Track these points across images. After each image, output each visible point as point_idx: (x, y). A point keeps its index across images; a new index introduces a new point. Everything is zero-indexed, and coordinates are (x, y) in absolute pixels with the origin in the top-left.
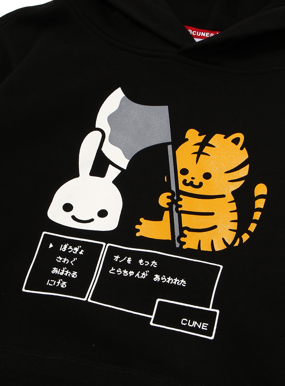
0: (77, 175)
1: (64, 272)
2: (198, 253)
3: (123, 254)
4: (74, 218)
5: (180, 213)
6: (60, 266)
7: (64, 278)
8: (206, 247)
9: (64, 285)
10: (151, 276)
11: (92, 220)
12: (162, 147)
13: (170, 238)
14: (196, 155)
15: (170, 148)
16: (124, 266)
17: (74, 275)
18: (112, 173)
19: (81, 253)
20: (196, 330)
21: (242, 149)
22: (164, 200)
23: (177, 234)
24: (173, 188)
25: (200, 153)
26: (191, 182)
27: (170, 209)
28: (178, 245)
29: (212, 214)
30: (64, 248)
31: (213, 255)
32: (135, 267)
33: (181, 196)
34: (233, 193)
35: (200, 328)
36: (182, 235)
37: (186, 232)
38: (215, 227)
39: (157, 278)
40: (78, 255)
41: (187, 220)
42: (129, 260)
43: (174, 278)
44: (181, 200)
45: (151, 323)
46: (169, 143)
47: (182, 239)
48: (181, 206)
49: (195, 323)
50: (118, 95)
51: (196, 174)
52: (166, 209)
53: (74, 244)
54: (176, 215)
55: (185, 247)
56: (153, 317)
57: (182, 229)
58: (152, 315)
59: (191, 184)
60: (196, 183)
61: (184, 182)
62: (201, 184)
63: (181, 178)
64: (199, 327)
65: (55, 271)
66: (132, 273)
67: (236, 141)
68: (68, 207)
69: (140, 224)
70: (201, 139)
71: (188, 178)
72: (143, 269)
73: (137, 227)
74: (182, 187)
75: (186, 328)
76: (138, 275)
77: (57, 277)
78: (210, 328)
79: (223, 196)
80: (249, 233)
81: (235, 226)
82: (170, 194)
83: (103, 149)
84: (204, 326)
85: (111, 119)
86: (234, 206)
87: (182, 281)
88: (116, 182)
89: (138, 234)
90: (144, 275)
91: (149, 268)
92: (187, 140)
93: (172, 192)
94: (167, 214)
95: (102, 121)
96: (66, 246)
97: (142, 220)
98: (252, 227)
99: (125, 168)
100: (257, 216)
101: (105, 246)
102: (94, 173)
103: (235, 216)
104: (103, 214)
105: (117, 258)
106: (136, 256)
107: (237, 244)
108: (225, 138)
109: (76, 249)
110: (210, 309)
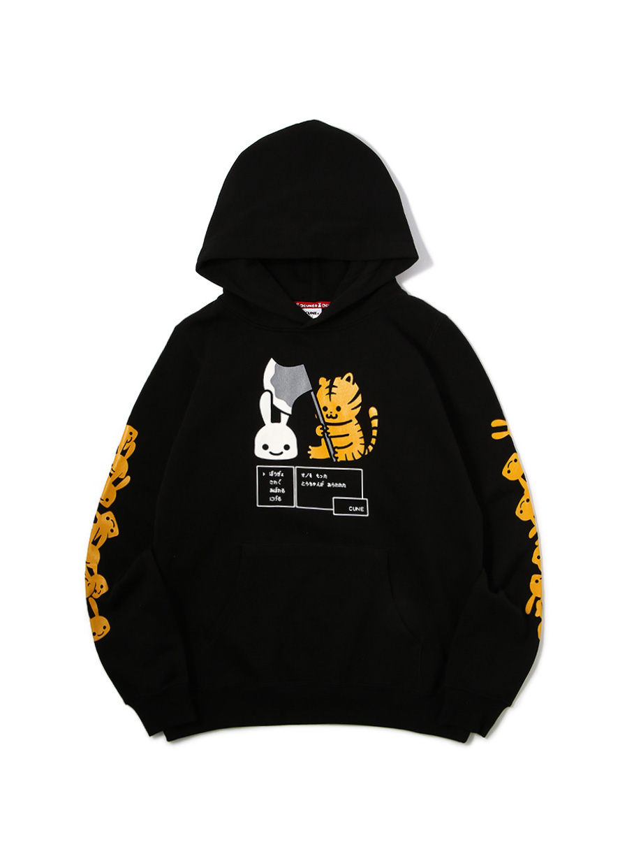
0: (264, 425)
1: (277, 490)
2: (345, 463)
3: (306, 471)
4: (271, 453)
5: (330, 438)
6: (274, 487)
7: (279, 494)
8: (350, 459)
9: (280, 499)
10: (326, 484)
11: (282, 453)
12: (307, 395)
13: (329, 457)
14: (328, 396)
15: (312, 393)
16: (308, 480)
17: (283, 491)
18: (284, 418)
19: (282, 475)
20: (358, 512)
21: (353, 384)
22: (319, 431)
23: (332, 452)
24: (322, 422)
25: (330, 393)
26: (331, 416)
27: (324, 437)
28: (334, 460)
29: (348, 435)
30: (271, 474)
31: (354, 463)
32: (314, 479)
33: (328, 426)
34: (357, 417)
36: (336, 453)
37: (336, 450)
38: (352, 444)
39: (329, 485)
40: (281, 477)
41: (336, 442)
42: (311, 476)
43: (338, 483)
44: (328, 429)
45: (334, 514)
46: (311, 391)
47: (336, 455)
48: (329, 433)
49: (356, 508)
50: (272, 365)
51: (332, 410)
52: (322, 437)
53: (277, 470)
54: (328, 440)
55: (339, 460)
56: (333, 510)
57: (334, 448)
58: (332, 508)
59: (331, 417)
60: (334, 416)
61: (327, 415)
62: (337, 415)
63: (324, 413)
64: (359, 510)
65: (272, 491)
66: (314, 484)
67: (349, 379)
68: (265, 447)
69: (310, 450)
70: (328, 383)
71: (328, 412)
72: (320, 480)
73: (309, 452)
74: (327, 420)
75: (353, 512)
76: (318, 485)
77: (274, 495)
78: (365, 509)
79: (351, 421)
80: (372, 445)
81: (362, 441)
82: (321, 426)
83: (274, 403)
84: (362, 509)
85: (272, 381)
86: (358, 427)
87: (344, 484)
88: (288, 424)
89: (311, 457)
90: (322, 484)
91: (323, 479)
92: (321, 386)
93: (322, 425)
94: (323, 440)
95: (267, 384)
96: (272, 472)
97: (310, 447)
98: (373, 441)
99: (290, 413)
100: (375, 433)
101: (295, 469)
102: (273, 421)
103: (361, 434)
104: (287, 447)
105: (303, 475)
106: (314, 472)
107: (366, 453)
108: (342, 379)
109: (279, 473)
110: (362, 499)
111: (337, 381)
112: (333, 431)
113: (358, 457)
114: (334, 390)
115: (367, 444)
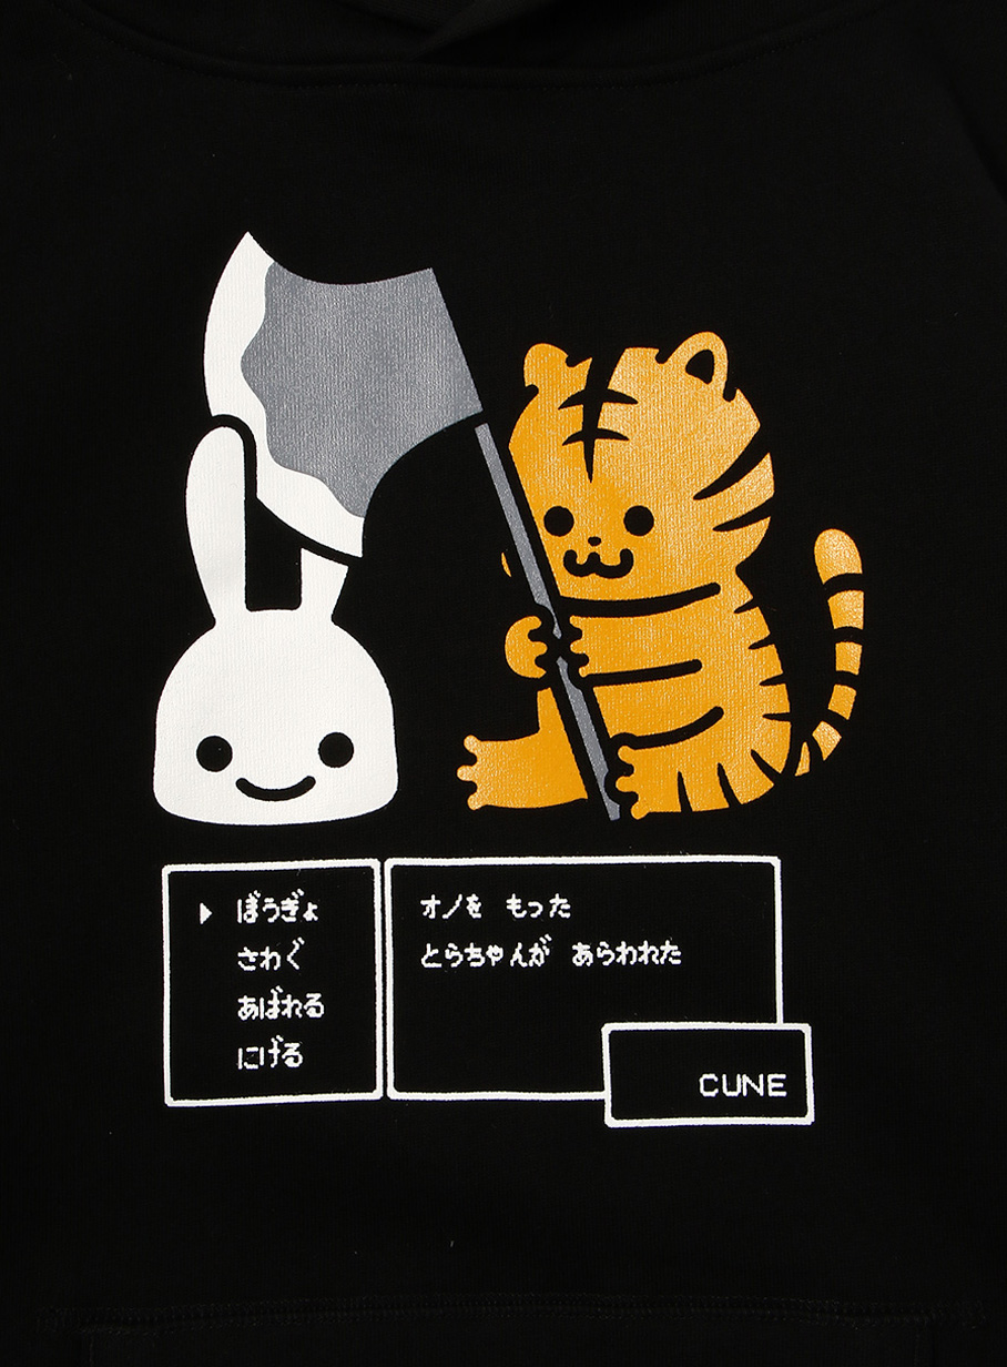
0: (208, 622)
1: (278, 1006)
2: (682, 827)
3: (449, 884)
4: (245, 786)
5: (587, 685)
6: (259, 985)
7: (290, 1028)
8: (706, 799)
9: (293, 1056)
10: (561, 953)
11: (307, 784)
12: (460, 433)
13: (581, 793)
14: (580, 445)
15: (484, 433)
16: (464, 932)
17: (314, 1005)
18: (322, 582)
19: (309, 916)
20: (752, 1104)
21: (729, 395)
22: (521, 651)
23: (600, 768)
24: (541, 597)
25: (590, 434)
26: (594, 557)
27: (552, 681)
28: (613, 810)
29: (693, 666)
30: (249, 910)
31: (734, 824)
32: (496, 927)
33: (575, 621)
34: (745, 571)
35: (762, 1094)
36: (620, 769)
37: (625, 753)
38: (715, 715)
39: (582, 954)
40: (301, 926)
41: (623, 709)
42: (474, 906)
43: (636, 943)
44: (577, 634)
45: (611, 1121)
46: (474, 421)
47: (623, 784)
48: (584, 660)
49: (743, 1081)
50: (249, 265)
51: (596, 524)
52: (539, 684)
53: (278, 886)
54: (575, 696)
55: (638, 812)
56: (606, 1095)
57: (610, 745)
58: (602, 1089)
59: (594, 566)
60: (610, 558)
61: (570, 558)
62: (627, 557)
63: (555, 547)
64: (761, 1091)
65: (248, 1008)
66: (495, 952)
67: (701, 367)
68: (214, 754)
69: (471, 759)
70: (578, 377)
71: (576, 541)
72: (527, 932)
73: (464, 773)
74: (570, 586)
75: (722, 1106)
76: (517, 956)
77: (261, 1031)
78: (795, 1085)
79: (712, 589)
80: (835, 720)
81: (779, 699)
82: (534, 622)
83: (262, 495)
84: (772, 1085)
85: (254, 364)
86: (756, 624)
87: (667, 947)
88: (342, 617)
89: (475, 803)
90: (539, 953)
91: (547, 924)
92: (534, 391)
93: (539, 611)
94: (546, 701)
95: (225, 388)
96: (252, 902)
97: (471, 743)
98: (843, 700)
99: (355, 549)
100: (849, 657)
101: (382, 871)
102: (258, 596)
103: (770, 662)
104: (336, 750)
105: (431, 904)
106: (493, 885)
107: (803, 767)
108: (661, 359)
109: (291, 905)
110: (780, 1025)
111: (633, 368)
112: (601, 643)
113: (751, 786)
114: (610, 416)
115: (804, 715)
